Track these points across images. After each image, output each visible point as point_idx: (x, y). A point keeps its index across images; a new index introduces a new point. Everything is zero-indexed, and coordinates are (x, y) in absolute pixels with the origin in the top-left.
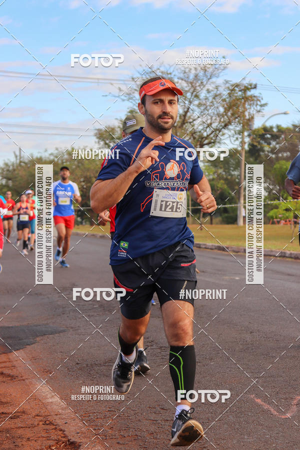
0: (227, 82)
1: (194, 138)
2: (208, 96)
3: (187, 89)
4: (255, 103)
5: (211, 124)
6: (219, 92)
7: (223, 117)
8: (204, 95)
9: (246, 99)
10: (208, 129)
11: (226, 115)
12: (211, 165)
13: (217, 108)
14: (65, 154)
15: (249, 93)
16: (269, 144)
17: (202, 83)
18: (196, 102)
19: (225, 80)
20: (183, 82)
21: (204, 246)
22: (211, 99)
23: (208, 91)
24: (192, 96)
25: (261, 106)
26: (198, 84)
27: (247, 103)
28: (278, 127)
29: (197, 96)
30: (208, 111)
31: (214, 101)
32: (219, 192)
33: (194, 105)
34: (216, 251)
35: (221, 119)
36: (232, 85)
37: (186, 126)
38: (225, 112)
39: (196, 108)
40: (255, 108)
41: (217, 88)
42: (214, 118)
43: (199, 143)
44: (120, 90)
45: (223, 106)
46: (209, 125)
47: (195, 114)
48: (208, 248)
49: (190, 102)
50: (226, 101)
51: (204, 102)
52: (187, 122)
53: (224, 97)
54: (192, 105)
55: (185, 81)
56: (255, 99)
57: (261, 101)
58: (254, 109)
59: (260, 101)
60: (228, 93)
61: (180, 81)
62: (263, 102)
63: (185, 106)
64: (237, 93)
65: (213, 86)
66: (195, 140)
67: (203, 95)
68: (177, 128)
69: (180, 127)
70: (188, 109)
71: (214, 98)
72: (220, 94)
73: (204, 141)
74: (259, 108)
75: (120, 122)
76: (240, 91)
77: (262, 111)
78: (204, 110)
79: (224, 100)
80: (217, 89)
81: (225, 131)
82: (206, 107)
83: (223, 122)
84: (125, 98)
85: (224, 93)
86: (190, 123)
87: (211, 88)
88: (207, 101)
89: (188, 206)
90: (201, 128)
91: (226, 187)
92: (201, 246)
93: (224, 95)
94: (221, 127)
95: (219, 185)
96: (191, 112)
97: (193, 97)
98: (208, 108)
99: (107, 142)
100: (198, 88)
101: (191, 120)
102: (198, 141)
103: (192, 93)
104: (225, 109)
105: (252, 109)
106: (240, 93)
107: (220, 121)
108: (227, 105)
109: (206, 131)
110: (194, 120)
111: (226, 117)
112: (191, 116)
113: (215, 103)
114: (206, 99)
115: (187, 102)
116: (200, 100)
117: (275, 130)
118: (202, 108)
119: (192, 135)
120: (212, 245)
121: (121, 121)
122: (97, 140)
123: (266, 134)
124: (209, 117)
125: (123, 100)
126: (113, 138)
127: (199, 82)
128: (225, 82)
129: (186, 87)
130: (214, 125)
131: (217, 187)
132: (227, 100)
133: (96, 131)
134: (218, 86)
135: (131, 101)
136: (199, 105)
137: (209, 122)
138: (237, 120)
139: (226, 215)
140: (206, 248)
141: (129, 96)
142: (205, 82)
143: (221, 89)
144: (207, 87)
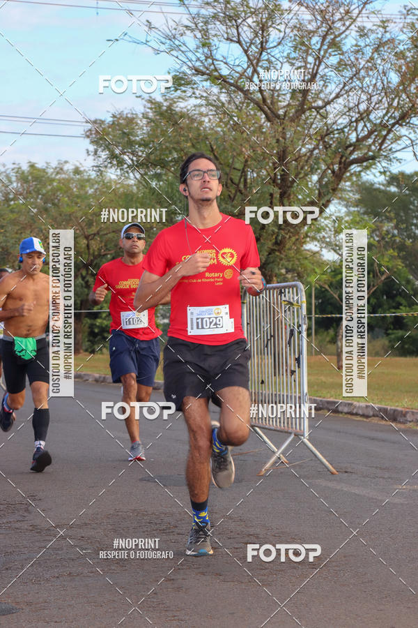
0: (409, 11)
1: (327, 146)
2: (362, 44)
3: (310, 27)
5: (368, 112)
6: (388, 36)
7: (398, 96)
8: (354, 42)
10: (361, 125)
11: (404, 90)
12: (365, 213)
13: (384, 73)
14: (14, 179)
17: (347, 12)
18: (333, 60)
19: (405, 7)
20: (303, 9)
21: (346, 410)
22: (368, 52)
23: (363, 33)
24: (322, 44)
26: (338, 16)
29: (335, 45)
31: (376, 56)
32: (383, 278)
33: (327, 66)
34: (375, 420)
35: (393, 99)
37: (307, 118)
38: (402, 83)
39: (331, 74)
41: (384, 24)
42: (375, 99)
43: (338, 160)
44: (149, 25)
45: (399, 71)
46: (364, 116)
47: (328, 90)
48: (356, 414)
49: (319, 60)
50: (404, 57)
51: (352, 58)
52: (310, 109)
53: (401, 47)
54: (322, 67)
55: (307, 7)
60: (412, 38)
61: (295, 7)
63: (305, 67)
65: (376, 20)
66: (329, 152)
67: (349, 42)
68: (287, 122)
69: (292, 120)
70: (314, 76)
71: (377, 50)
72: (392, 41)
73: (351, 153)
75: (149, 105)
78: (352, 78)
79: (400, 55)
80: (385, 28)
81: (403, 131)
82: (357, 73)
83: (396, 108)
84: (163, 47)
85: (403, 37)
86: (318, 109)
87: (369, 26)
88: (359, 56)
89: (309, 311)
90: (343, 121)
91: (400, 264)
92: (340, 409)
93: (401, 41)
94: (392, 121)
95: (385, 261)
96: (322, 83)
97: (326, 47)
98: (363, 73)
99: (117, 152)
100: (338, 25)
101: (320, 103)
102: (335, 152)
103: (324, 38)
104: (403, 76)
107: (390, 105)
108: (408, 67)
109: (356, 130)
110: (328, 103)
111: (404, 96)
112: (321, 91)
113: (379, 61)
114: (358, 51)
115: (310, 59)
116: (343, 54)
118: (348, 74)
119: (322, 138)
120: (367, 407)
121: (150, 101)
122: (92, 148)
124: (364, 97)
125: (157, 52)
126: (131, 143)
127: (342, 10)
128: (405, 12)
129: (310, 22)
130: (376, 116)
131: (380, 266)
132: (409, 54)
133: (89, 126)
134: (388, 21)
135: (174, 53)
137: (363, 107)
139: (400, 333)
140: (351, 414)
141: (172, 42)
142: (356, 11)
143: (394, 29)
144: (358, 23)
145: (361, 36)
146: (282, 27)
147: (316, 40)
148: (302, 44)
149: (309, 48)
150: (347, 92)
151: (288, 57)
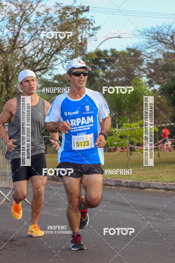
0: (58, 5)
2: (38, 19)
4: (87, 27)
5: (42, 49)
6: (49, 16)
8: (35, 19)
9: (78, 22)
15: (81, 16)
16: (104, 69)
17: (31, 6)
18: (26, 27)
19: (56, 3)
20: (12, 4)
22: (41, 22)
23: (38, 14)
24: (21, 20)
25: (94, 29)
26: (27, 8)
27: (79, 27)
28: (112, 50)
29: (27, 20)
30: (39, 35)
31: (45, 24)
33: (24, 29)
36: (63, 8)
37: (16, 52)
40: (88, 32)
41: (47, 11)
42: (45, 43)
49: (20, 27)
50: (57, 25)
51: (35, 26)
52: (17, 48)
53: (55, 21)
54: (21, 30)
55: (14, 4)
56: (87, 22)
57: (94, 24)
58: (86, 32)
59: (92, 24)
60: (59, 17)
61: (8, 4)
62: (95, 26)
63: (14, 30)
64: (68, 16)
65: (44, 9)
70: (18, 33)
71: (45, 22)
72: (51, 18)
74: (91, 31)
76: (71, 14)
77: (95, 35)
78: (34, 34)
79: (55, 24)
82: (37, 32)
83: (54, 47)
85: (56, 16)
86: (21, 48)
87: (41, 11)
88: (37, 24)
94: (53, 52)
96: (22, 37)
97: (23, 21)
98: (39, 32)
101: (21, 45)
103: (22, 17)
105: (85, 33)
106: (72, 16)
107: (52, 46)
109: (37, 56)
110: (25, 45)
111: (57, 41)
112: (22, 40)
113: (46, 27)
114: (37, 22)
115: (16, 26)
116: (30, 24)
117: (109, 54)
118: (33, 32)
119: (23, 60)
123: (100, 59)
124: (40, 42)
127: (29, 5)
128: (56, 5)
129: (15, 10)
132: (58, 23)
134: (49, 9)
136: (30, 29)
137: (40, 46)
138: (69, 44)
142: (35, 5)
143: (52, 13)
144: (36, 10)
145: (38, 16)
146: (3, 13)
147: (18, 18)
148: (12, 20)
149: (15, 21)
150: (33, 40)
151: (7, 26)
